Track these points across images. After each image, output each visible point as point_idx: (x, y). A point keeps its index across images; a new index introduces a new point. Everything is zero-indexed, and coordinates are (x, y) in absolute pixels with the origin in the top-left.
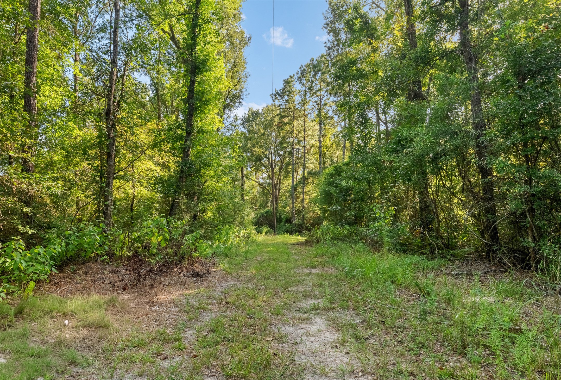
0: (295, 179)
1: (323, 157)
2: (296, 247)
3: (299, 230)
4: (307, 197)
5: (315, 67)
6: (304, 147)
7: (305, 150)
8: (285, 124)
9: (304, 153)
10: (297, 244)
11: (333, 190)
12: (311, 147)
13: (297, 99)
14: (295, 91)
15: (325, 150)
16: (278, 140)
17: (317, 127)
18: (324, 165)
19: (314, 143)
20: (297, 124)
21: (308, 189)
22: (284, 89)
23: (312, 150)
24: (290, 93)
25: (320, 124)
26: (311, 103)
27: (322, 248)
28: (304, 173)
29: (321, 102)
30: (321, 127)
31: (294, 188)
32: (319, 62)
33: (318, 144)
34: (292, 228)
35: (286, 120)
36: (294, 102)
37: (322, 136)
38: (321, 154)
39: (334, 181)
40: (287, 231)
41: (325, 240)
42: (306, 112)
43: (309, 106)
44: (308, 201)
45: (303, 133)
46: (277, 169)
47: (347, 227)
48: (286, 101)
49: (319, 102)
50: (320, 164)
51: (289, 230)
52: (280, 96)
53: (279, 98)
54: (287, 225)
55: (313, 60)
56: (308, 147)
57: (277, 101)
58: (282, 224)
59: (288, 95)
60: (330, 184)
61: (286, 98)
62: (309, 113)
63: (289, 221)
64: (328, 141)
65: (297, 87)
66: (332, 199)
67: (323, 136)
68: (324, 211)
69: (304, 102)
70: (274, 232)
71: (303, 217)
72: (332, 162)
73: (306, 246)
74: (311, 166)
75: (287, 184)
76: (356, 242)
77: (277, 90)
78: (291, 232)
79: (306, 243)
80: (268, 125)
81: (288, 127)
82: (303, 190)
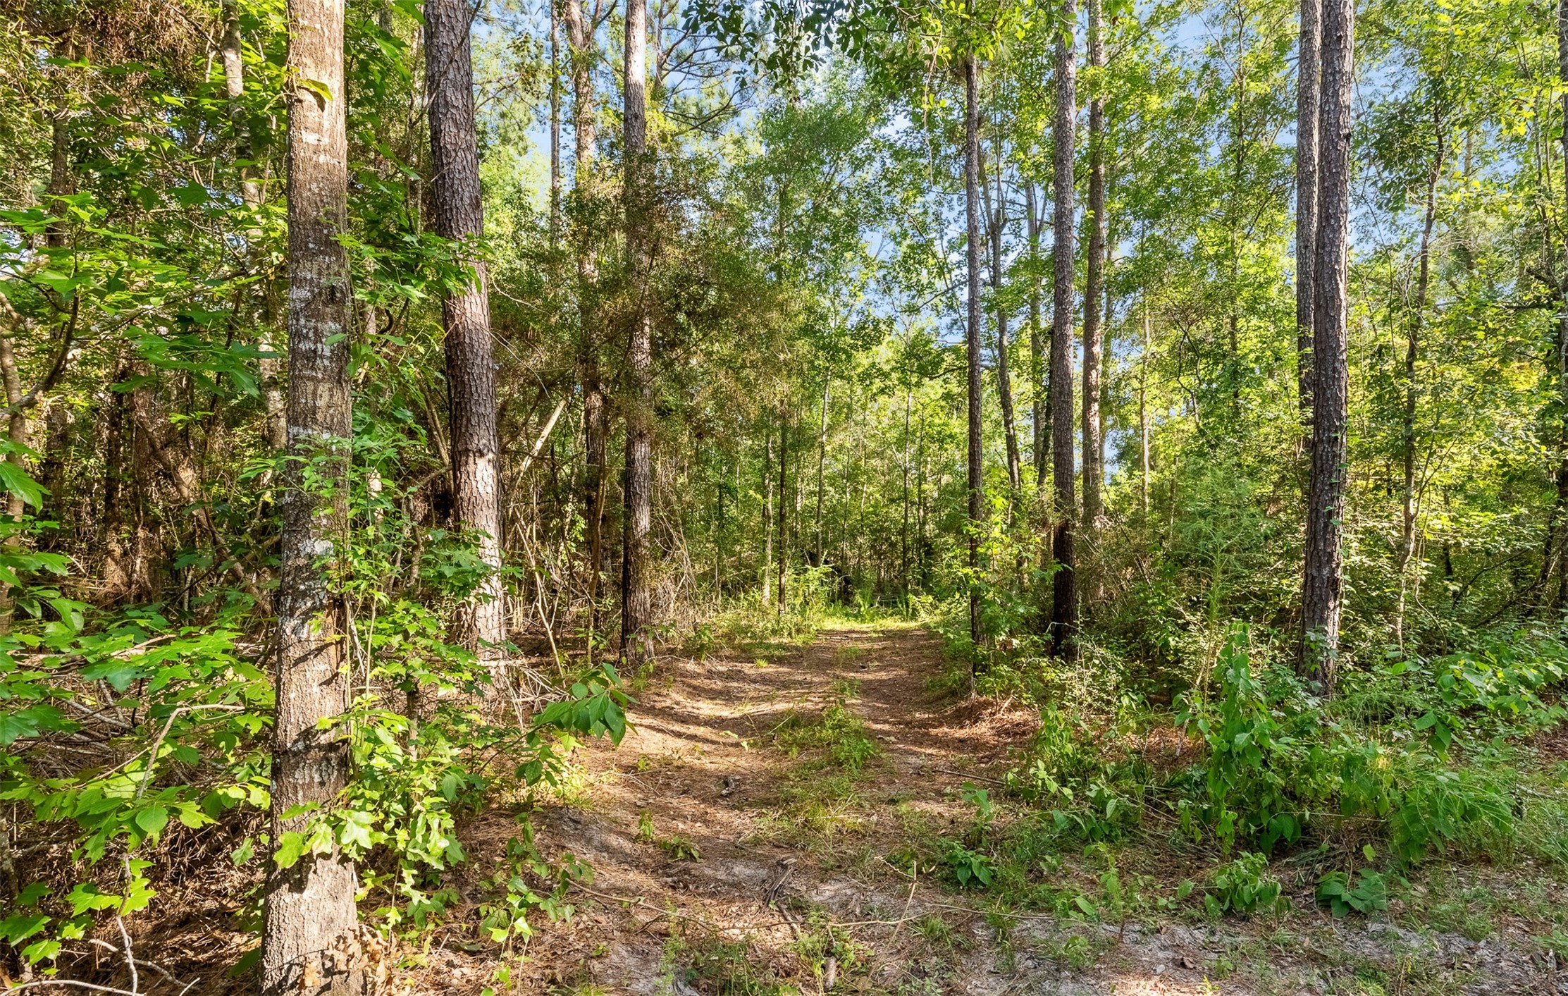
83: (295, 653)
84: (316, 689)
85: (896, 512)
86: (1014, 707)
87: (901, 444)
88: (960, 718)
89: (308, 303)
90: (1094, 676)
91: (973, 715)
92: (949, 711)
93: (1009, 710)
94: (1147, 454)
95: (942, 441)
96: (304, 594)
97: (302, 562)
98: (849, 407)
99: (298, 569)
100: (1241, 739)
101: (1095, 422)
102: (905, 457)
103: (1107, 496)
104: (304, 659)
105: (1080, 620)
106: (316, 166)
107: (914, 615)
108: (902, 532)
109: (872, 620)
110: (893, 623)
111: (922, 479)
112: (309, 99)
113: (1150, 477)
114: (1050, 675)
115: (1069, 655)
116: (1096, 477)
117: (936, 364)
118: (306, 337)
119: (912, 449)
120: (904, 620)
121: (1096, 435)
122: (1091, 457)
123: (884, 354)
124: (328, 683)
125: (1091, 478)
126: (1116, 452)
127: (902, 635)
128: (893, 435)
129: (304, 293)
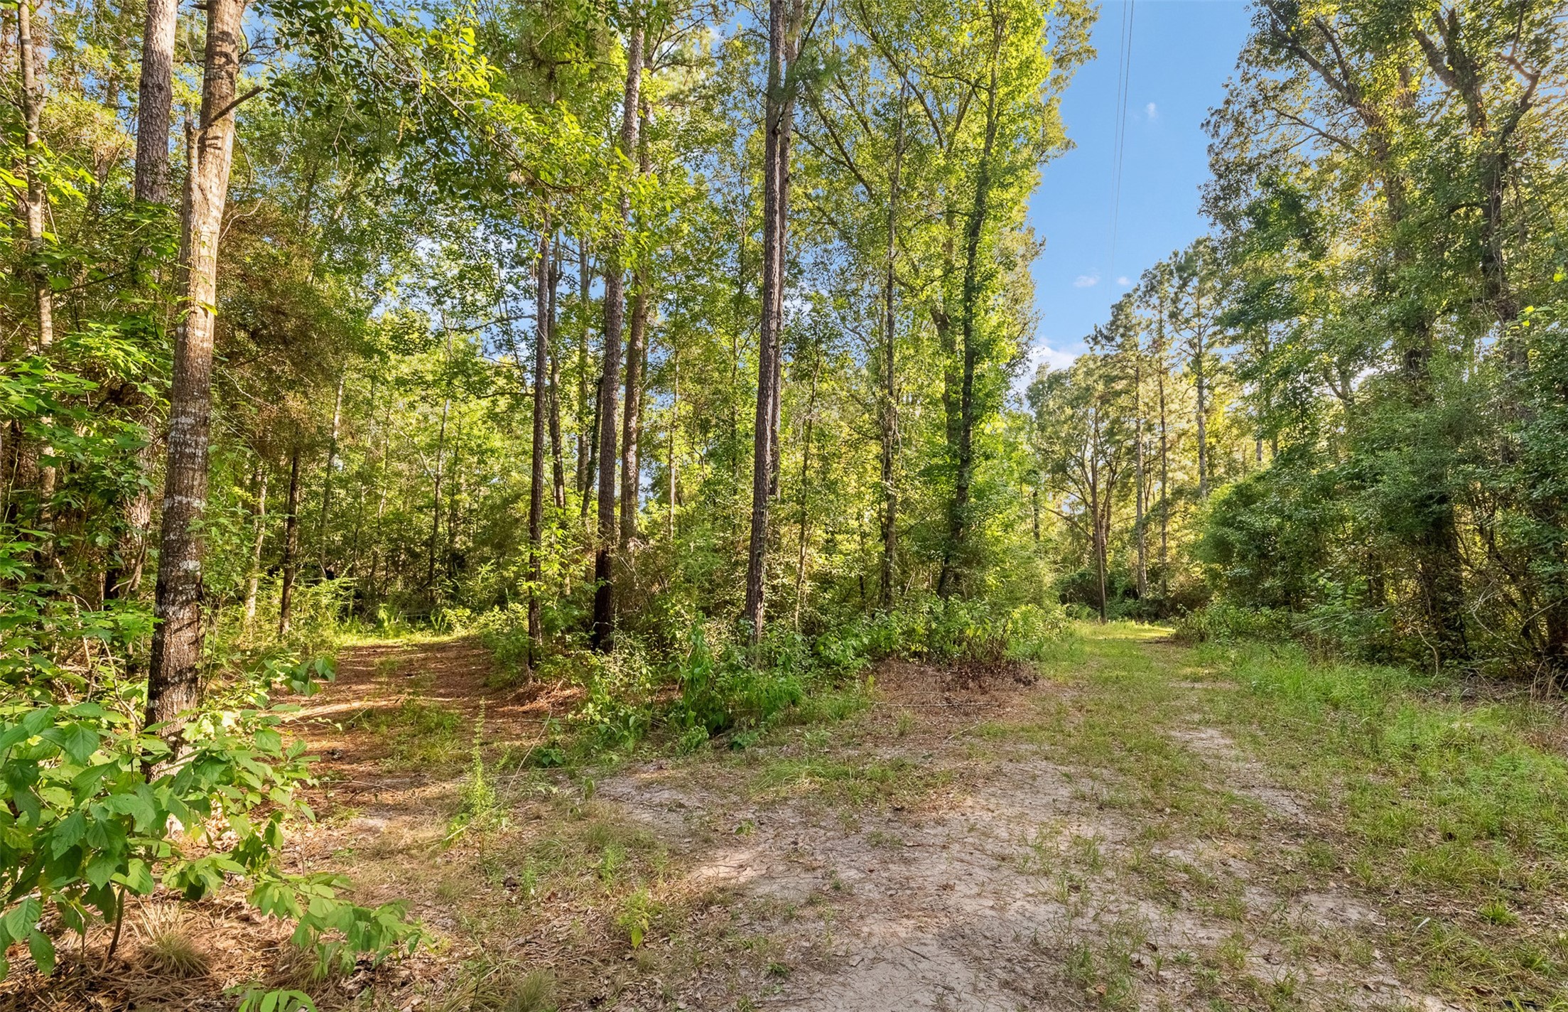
0: (1144, 505)
1: (1210, 457)
2: (1156, 647)
3: (1158, 612)
4: (1173, 544)
5: (1180, 269)
6: (1163, 438)
7: (1164, 443)
8: (1118, 394)
9: (1164, 450)
10: (1157, 642)
11: (1233, 535)
12: (1180, 436)
13: (1143, 339)
14: (1139, 324)
15: (1213, 440)
16: (1104, 426)
17: (1193, 393)
18: (1211, 473)
19: (1186, 426)
20: (1146, 389)
21: (1176, 527)
22: (1113, 323)
23: (1182, 442)
24: (1127, 329)
25: (1201, 388)
26: (1176, 345)
27: (1211, 648)
28: (1164, 493)
29: (1200, 340)
30: (1200, 393)
31: (1143, 524)
32: (1189, 260)
33: (1197, 428)
34: (1139, 608)
35: (1120, 385)
36: (1136, 345)
37: (1204, 410)
38: (1205, 452)
39: (1234, 517)
40: (1129, 615)
41: (1217, 636)
42: (1165, 365)
43: (1169, 352)
44: (1174, 551)
45: (1159, 409)
46: (1101, 486)
47: (1266, 610)
48: (1118, 346)
49: (1196, 341)
50: (1202, 473)
51: (1134, 613)
52: (1106, 337)
53: (1104, 342)
54: (1130, 601)
55: (1176, 255)
56: (1171, 436)
57: (1098, 347)
58: (1118, 598)
59: (1122, 336)
60: (1225, 523)
61: (1119, 340)
62: (1173, 365)
63: (1131, 592)
64: (1220, 420)
65: (1141, 314)
66: (1231, 551)
67: (1206, 411)
68: (1215, 576)
69: (1158, 344)
70: (1103, 615)
71: (1165, 586)
72: (1232, 469)
73: (1178, 646)
74: (1180, 476)
75: (1124, 515)
76: (1283, 641)
77: (1100, 326)
78: (1138, 616)
79: (1177, 640)
80: (1083, 397)
81: (1124, 401)
82: (1164, 527)
83: (175, 626)
84: (186, 647)
85: (424, 521)
86: (567, 686)
87: (432, 448)
88: (519, 700)
89: (193, 426)
90: (624, 660)
91: (532, 696)
92: (511, 696)
93: (562, 689)
94: (673, 490)
95: (483, 453)
96: (181, 593)
97: (181, 574)
98: (369, 403)
99: (179, 578)
100: (697, 670)
101: (632, 458)
102: (436, 465)
103: (641, 522)
104: (180, 629)
105: (616, 620)
106: (202, 349)
107: (450, 627)
108: (430, 543)
109: (397, 636)
110: (424, 637)
111: (455, 489)
112: (200, 312)
113: (675, 509)
114: (594, 661)
115: (607, 649)
116: (631, 506)
117: (485, 383)
118: (190, 446)
119: (447, 455)
120: (437, 633)
121: (633, 467)
122: (628, 492)
123: (427, 364)
124: (193, 643)
125: (627, 510)
126: (650, 481)
127: (442, 647)
128: (422, 440)
129: (191, 420)
